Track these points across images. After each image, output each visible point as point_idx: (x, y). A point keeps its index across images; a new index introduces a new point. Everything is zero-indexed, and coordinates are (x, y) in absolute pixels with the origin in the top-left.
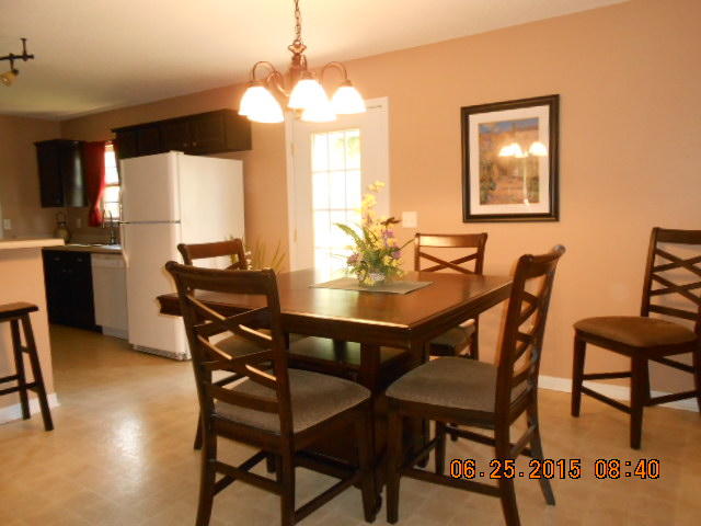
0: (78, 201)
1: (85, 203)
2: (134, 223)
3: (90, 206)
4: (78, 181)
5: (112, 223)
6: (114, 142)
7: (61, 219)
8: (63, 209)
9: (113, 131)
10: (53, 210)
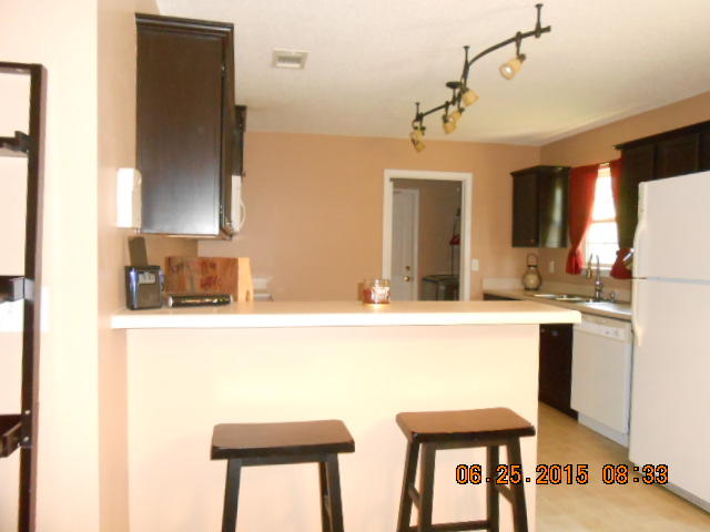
0: (553, 239)
1: (563, 243)
2: (658, 279)
3: (569, 246)
4: (557, 215)
5: (598, 271)
6: (613, 165)
7: (532, 261)
8: (534, 250)
9: (618, 147)
10: (524, 251)
